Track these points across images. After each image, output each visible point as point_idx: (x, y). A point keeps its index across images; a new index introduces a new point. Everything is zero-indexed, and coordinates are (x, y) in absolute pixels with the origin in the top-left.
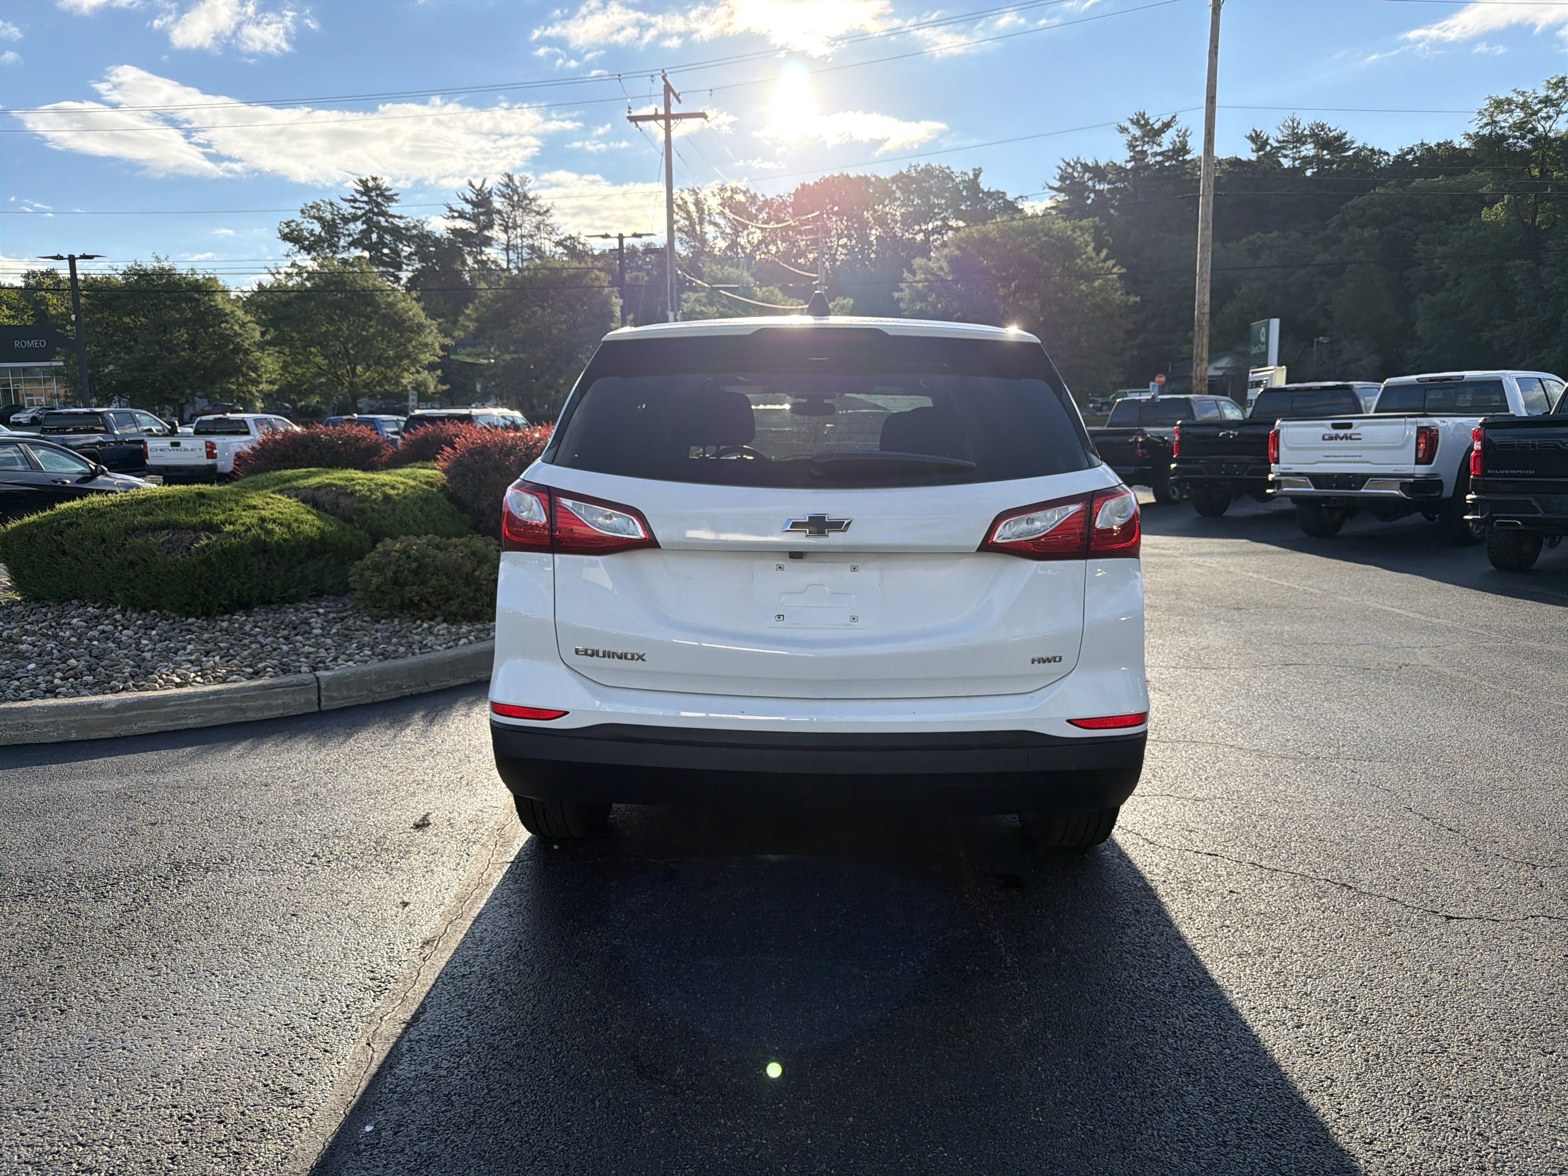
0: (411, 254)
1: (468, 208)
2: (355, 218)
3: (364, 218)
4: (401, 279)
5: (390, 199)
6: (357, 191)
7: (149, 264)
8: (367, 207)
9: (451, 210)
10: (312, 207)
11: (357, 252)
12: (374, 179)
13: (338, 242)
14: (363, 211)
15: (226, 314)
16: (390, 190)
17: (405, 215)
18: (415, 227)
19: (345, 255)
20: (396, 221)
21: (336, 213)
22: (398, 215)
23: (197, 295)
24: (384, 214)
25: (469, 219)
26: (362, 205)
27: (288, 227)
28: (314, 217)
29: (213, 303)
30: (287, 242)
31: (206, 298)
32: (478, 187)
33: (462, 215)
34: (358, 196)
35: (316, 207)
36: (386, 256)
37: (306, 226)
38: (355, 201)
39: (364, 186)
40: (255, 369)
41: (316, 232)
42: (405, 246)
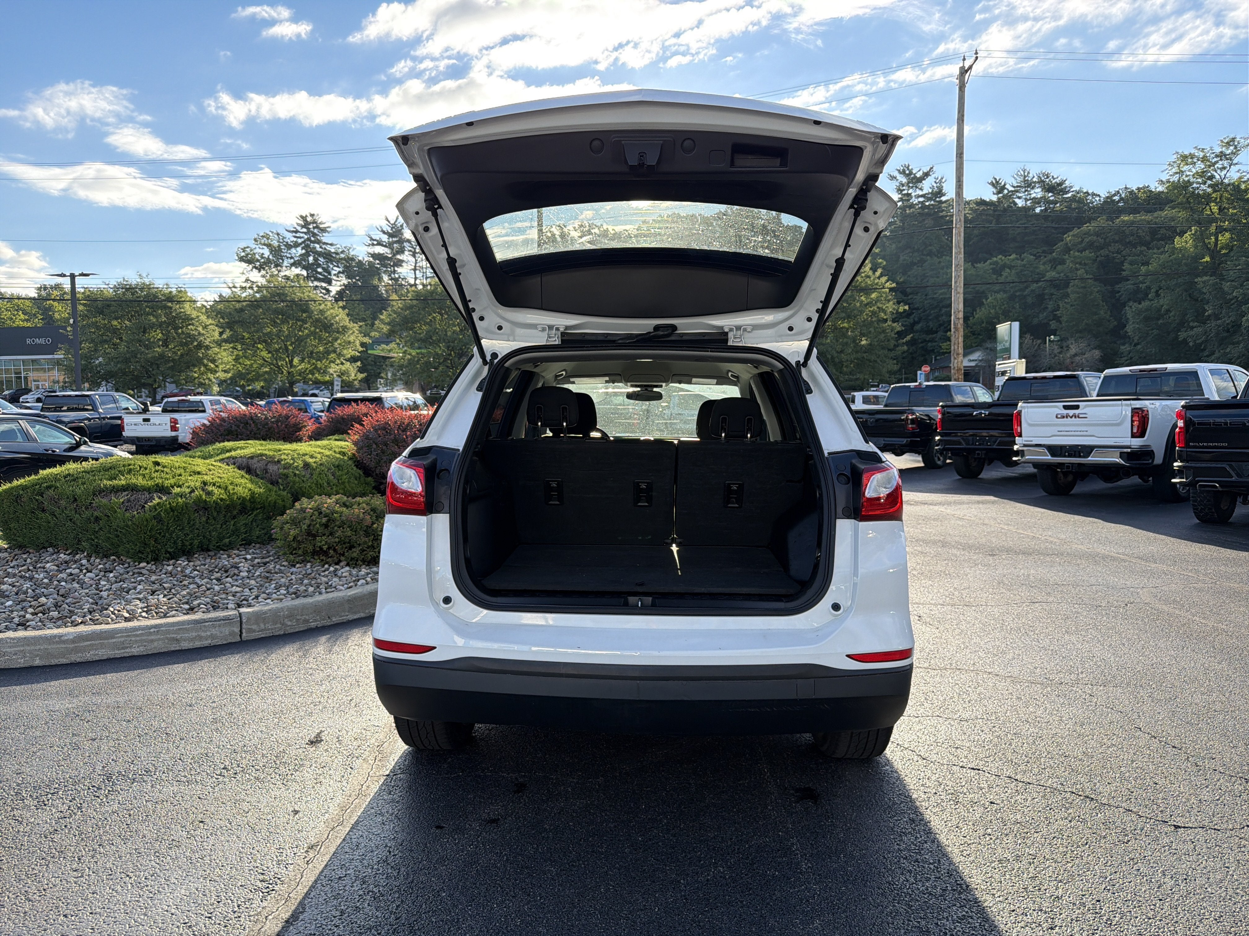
0: (339, 272)
1: (385, 238)
2: (296, 245)
3: (303, 245)
4: (331, 291)
5: (324, 230)
6: (298, 224)
7: (133, 279)
8: (306, 237)
9: (372, 239)
10: (263, 237)
11: (297, 271)
12: (312, 215)
13: (282, 263)
14: (303, 240)
15: (192, 319)
16: (324, 223)
17: (334, 243)
18: (343, 252)
19: (288, 273)
20: (328, 248)
21: (281, 241)
22: (330, 242)
23: (170, 304)
24: (319, 242)
25: (385, 246)
26: (302, 235)
27: (244, 251)
28: (265, 245)
29: (182, 310)
30: (243, 263)
31: (178, 306)
32: (392, 222)
33: (380, 243)
35: (266, 236)
36: (320, 273)
37: (258, 250)
38: (297, 232)
39: (304, 220)
40: (213, 361)
41: (266, 256)
42: (335, 266)
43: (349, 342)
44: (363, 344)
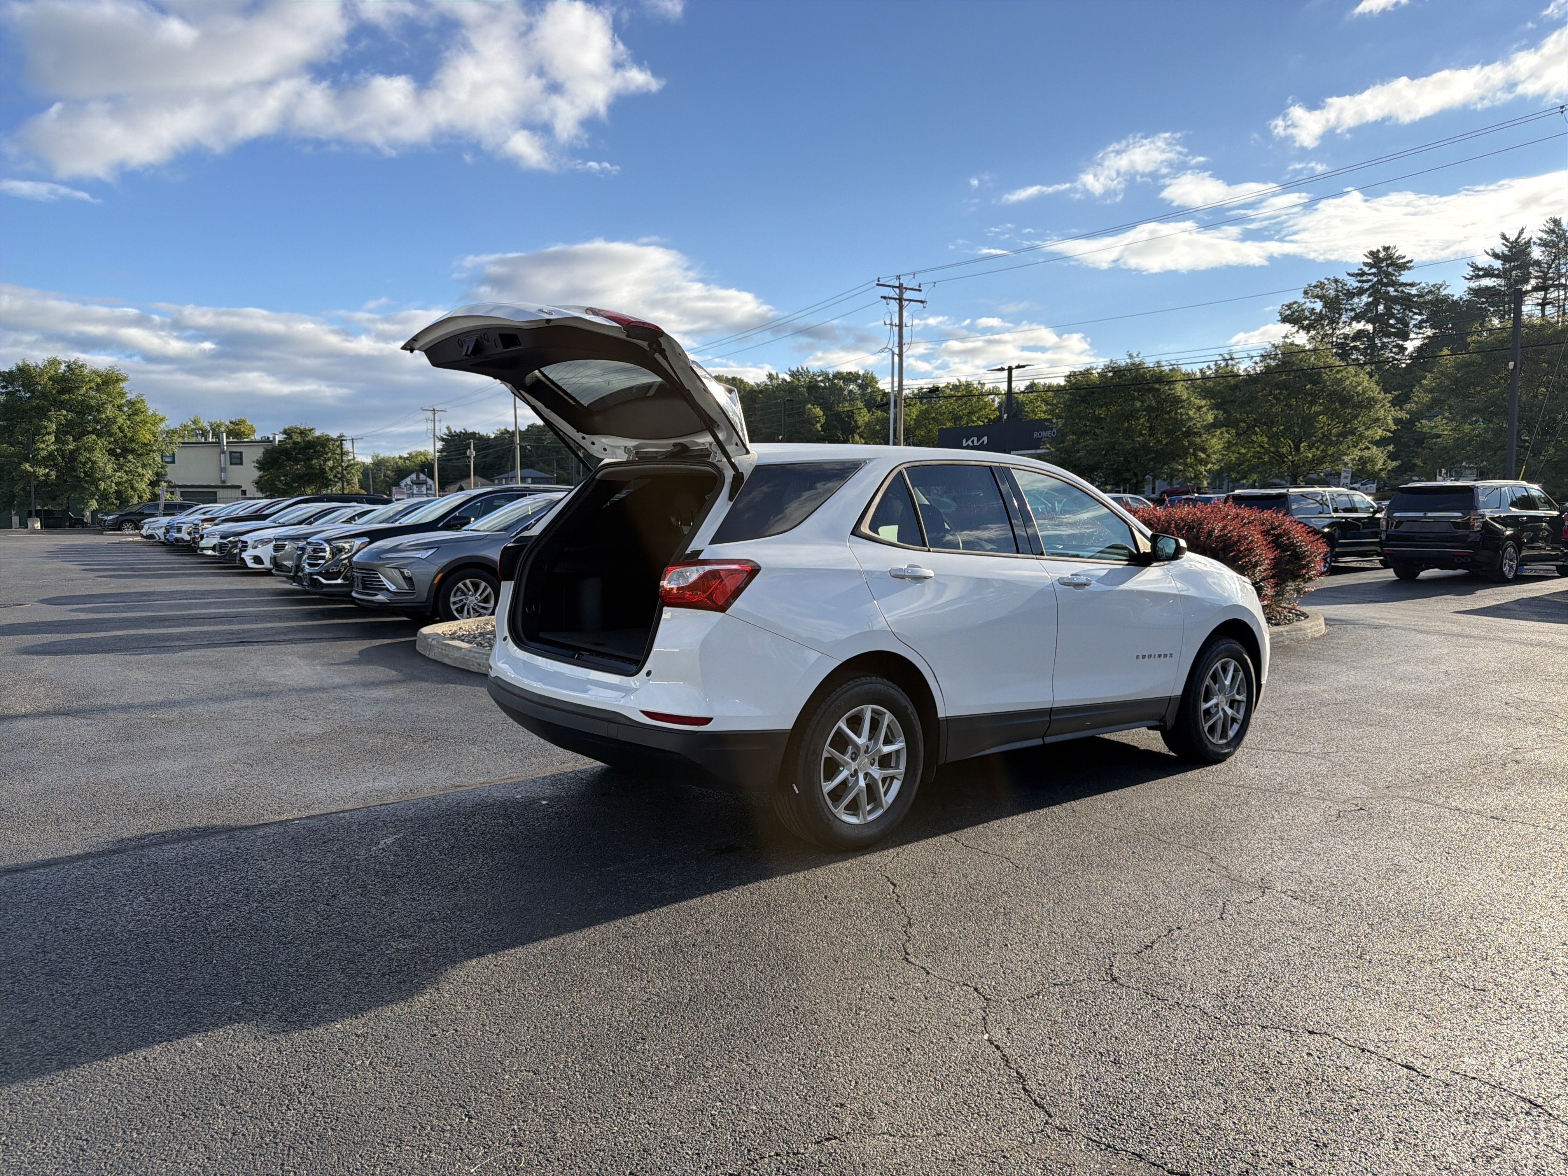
0: (1422, 321)
1: (1498, 264)
2: (1361, 292)
3: (1371, 290)
4: (1406, 349)
5: (1404, 267)
6: (1365, 264)
7: (1123, 361)
8: (1376, 279)
9: (1476, 268)
10: (1315, 287)
11: (1358, 326)
12: (1386, 249)
13: (1339, 318)
14: (1370, 284)
15: (1182, 401)
16: (1404, 257)
17: (1418, 282)
18: (1430, 292)
19: (1347, 330)
20: (1407, 290)
21: (1340, 289)
22: (1410, 282)
23: (1157, 386)
24: (1393, 284)
25: (1498, 276)
26: (1370, 277)
27: (1289, 309)
28: (1317, 297)
29: (1172, 392)
30: (1287, 324)
31: (1167, 388)
32: (1512, 238)
33: (1489, 273)
34: (1366, 269)
35: (1321, 286)
36: (1392, 326)
37: (1309, 305)
38: (1363, 274)
39: (1374, 257)
40: (1204, 450)
41: (1318, 311)
42: (1415, 314)
43: (1378, 419)
44: (1397, 421)
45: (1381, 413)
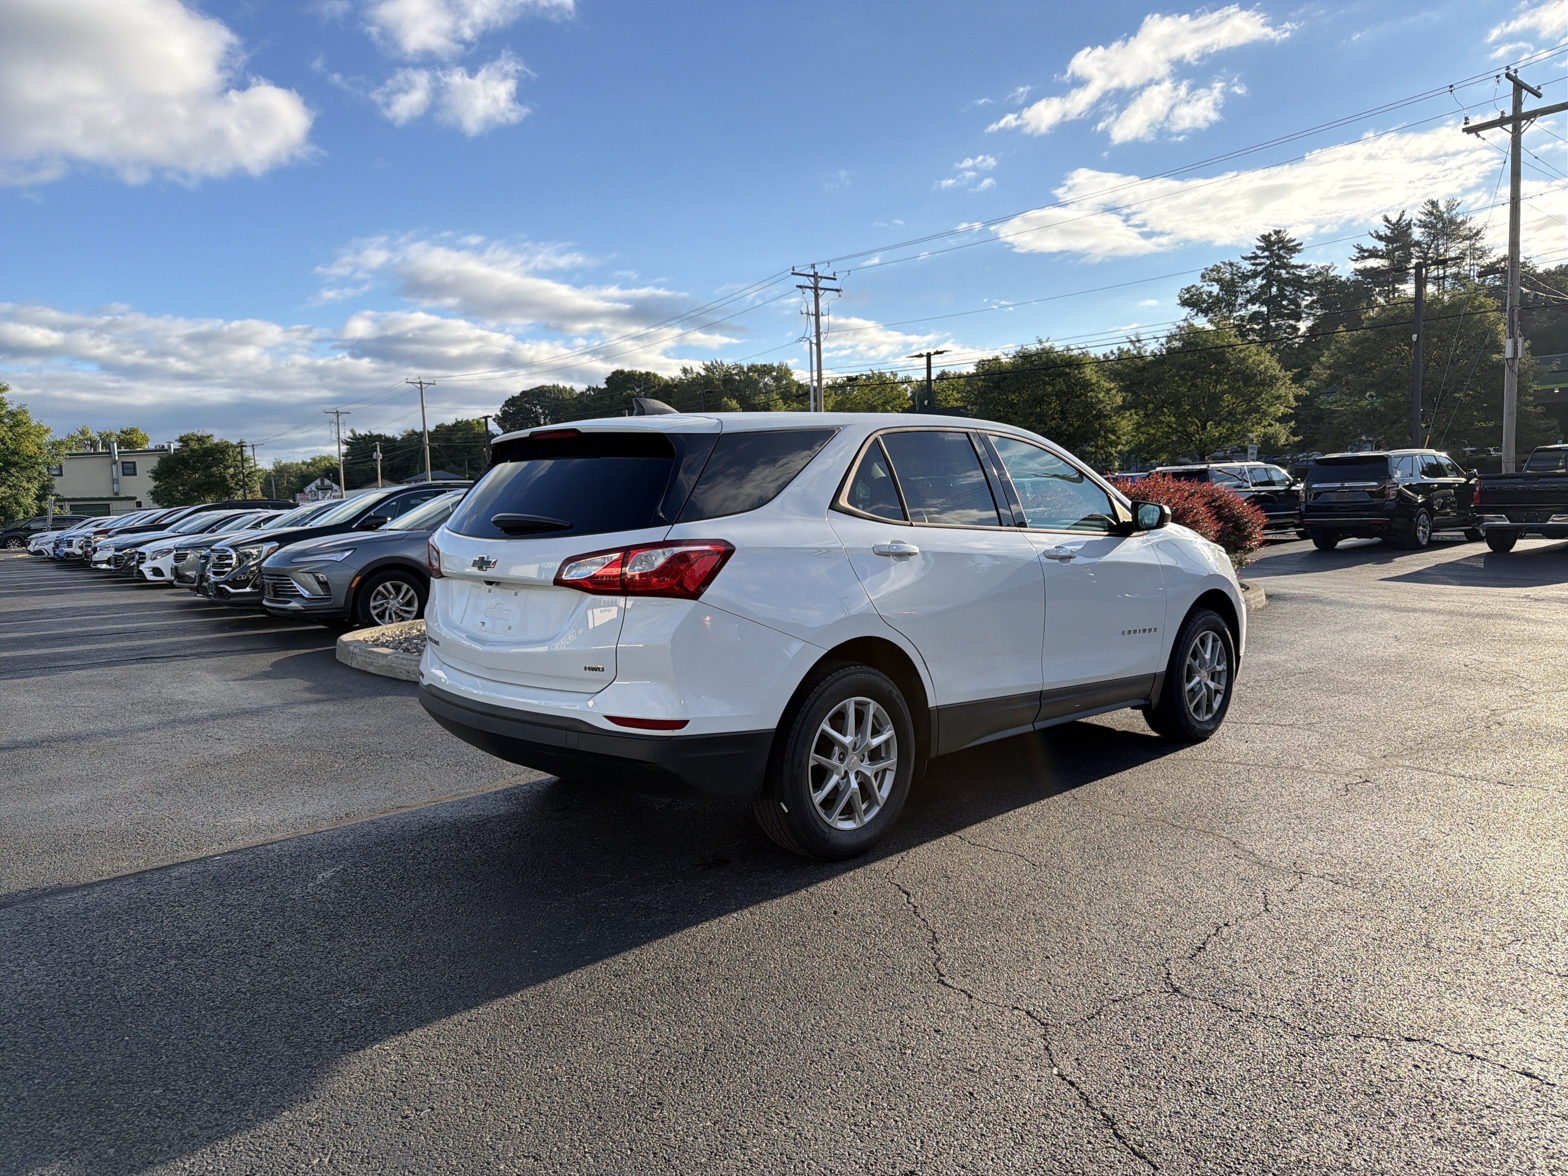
0: (1313, 302)
1: (1381, 246)
2: (1255, 275)
3: (1264, 273)
4: (1299, 329)
5: (1294, 250)
6: (1258, 248)
7: (1033, 347)
8: (1268, 262)
9: (1362, 250)
10: (1212, 270)
11: (1255, 308)
12: (1277, 233)
13: (1235, 301)
14: (1263, 266)
15: (1092, 384)
16: (1294, 240)
17: (1307, 264)
18: (1319, 273)
19: (1243, 312)
20: (1298, 272)
21: (1235, 272)
22: (1300, 264)
23: (1067, 370)
24: (1285, 266)
25: (1382, 257)
26: (1263, 260)
27: (1188, 292)
28: (1214, 280)
29: (1082, 376)
30: (1187, 308)
31: (1076, 372)
32: (1394, 221)
33: (1373, 254)
34: (1259, 252)
35: (1217, 269)
36: (1285, 307)
37: (1207, 289)
38: (1256, 257)
39: (1266, 241)
40: (1114, 432)
41: (1215, 294)
42: (1307, 295)
43: (1279, 397)
45: (1283, 391)
